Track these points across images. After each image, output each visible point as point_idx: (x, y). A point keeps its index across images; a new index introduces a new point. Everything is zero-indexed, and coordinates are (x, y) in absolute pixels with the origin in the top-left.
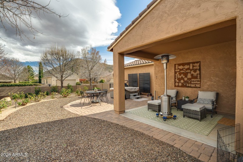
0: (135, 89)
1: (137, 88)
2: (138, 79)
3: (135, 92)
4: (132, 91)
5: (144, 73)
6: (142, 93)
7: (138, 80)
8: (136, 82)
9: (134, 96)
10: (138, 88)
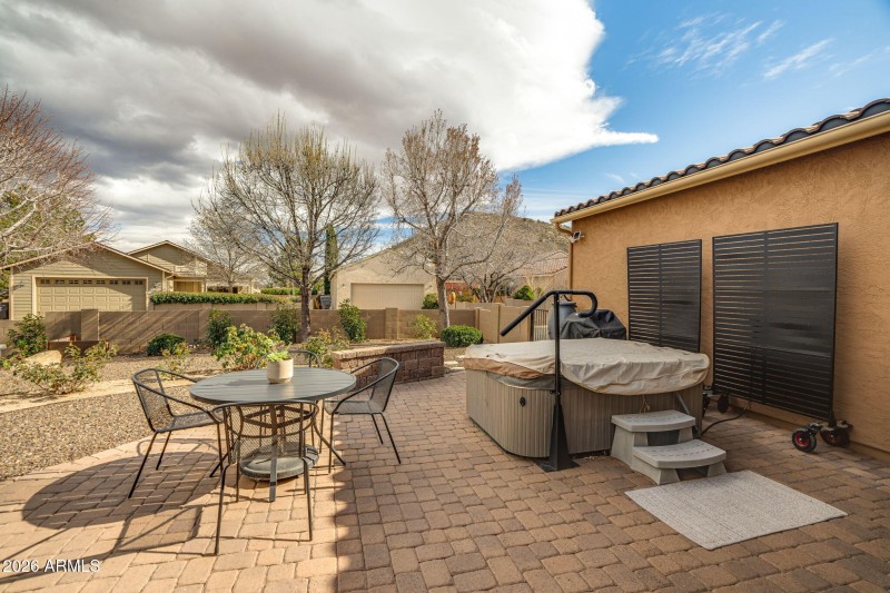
0: (671, 370)
1: (689, 367)
2: (708, 283)
3: (672, 401)
4: (635, 388)
5: (766, 234)
6: (743, 403)
7: (708, 295)
8: (687, 303)
9: (656, 439)
10: (704, 360)
